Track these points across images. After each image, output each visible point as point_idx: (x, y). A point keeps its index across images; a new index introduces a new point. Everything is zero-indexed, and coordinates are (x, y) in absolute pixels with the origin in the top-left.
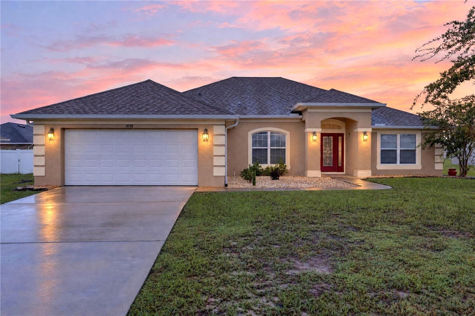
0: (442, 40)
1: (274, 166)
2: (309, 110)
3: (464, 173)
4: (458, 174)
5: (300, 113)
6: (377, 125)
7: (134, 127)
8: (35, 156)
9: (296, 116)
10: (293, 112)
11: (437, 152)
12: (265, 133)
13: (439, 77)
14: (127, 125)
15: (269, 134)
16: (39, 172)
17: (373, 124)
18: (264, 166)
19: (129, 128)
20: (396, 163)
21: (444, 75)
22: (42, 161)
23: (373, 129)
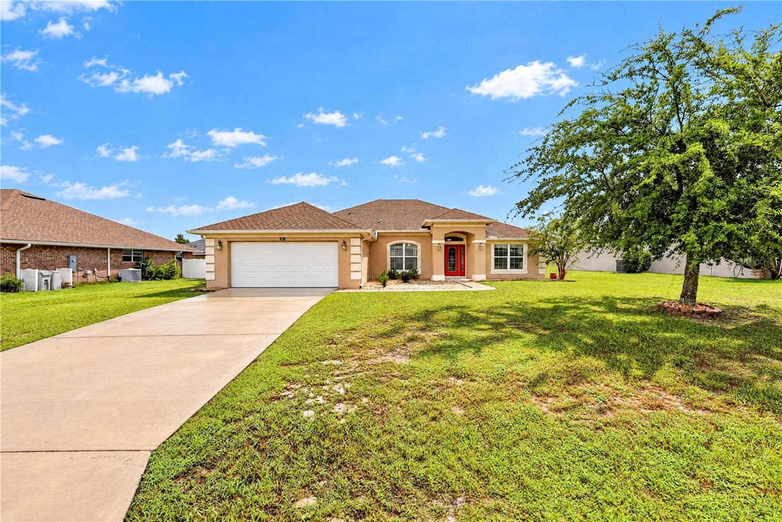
0: (526, 163)
1: (408, 271)
2: (434, 226)
3: (562, 277)
4: (557, 277)
5: (429, 228)
6: (491, 238)
7: (286, 240)
8: (207, 264)
9: (426, 230)
10: (423, 227)
11: (541, 259)
12: (401, 245)
13: (529, 196)
14: (281, 238)
15: (404, 245)
16: (210, 277)
17: (487, 237)
18: (399, 271)
19: (283, 240)
20: (506, 268)
21: (531, 194)
22: (212, 268)
23: (487, 241)
